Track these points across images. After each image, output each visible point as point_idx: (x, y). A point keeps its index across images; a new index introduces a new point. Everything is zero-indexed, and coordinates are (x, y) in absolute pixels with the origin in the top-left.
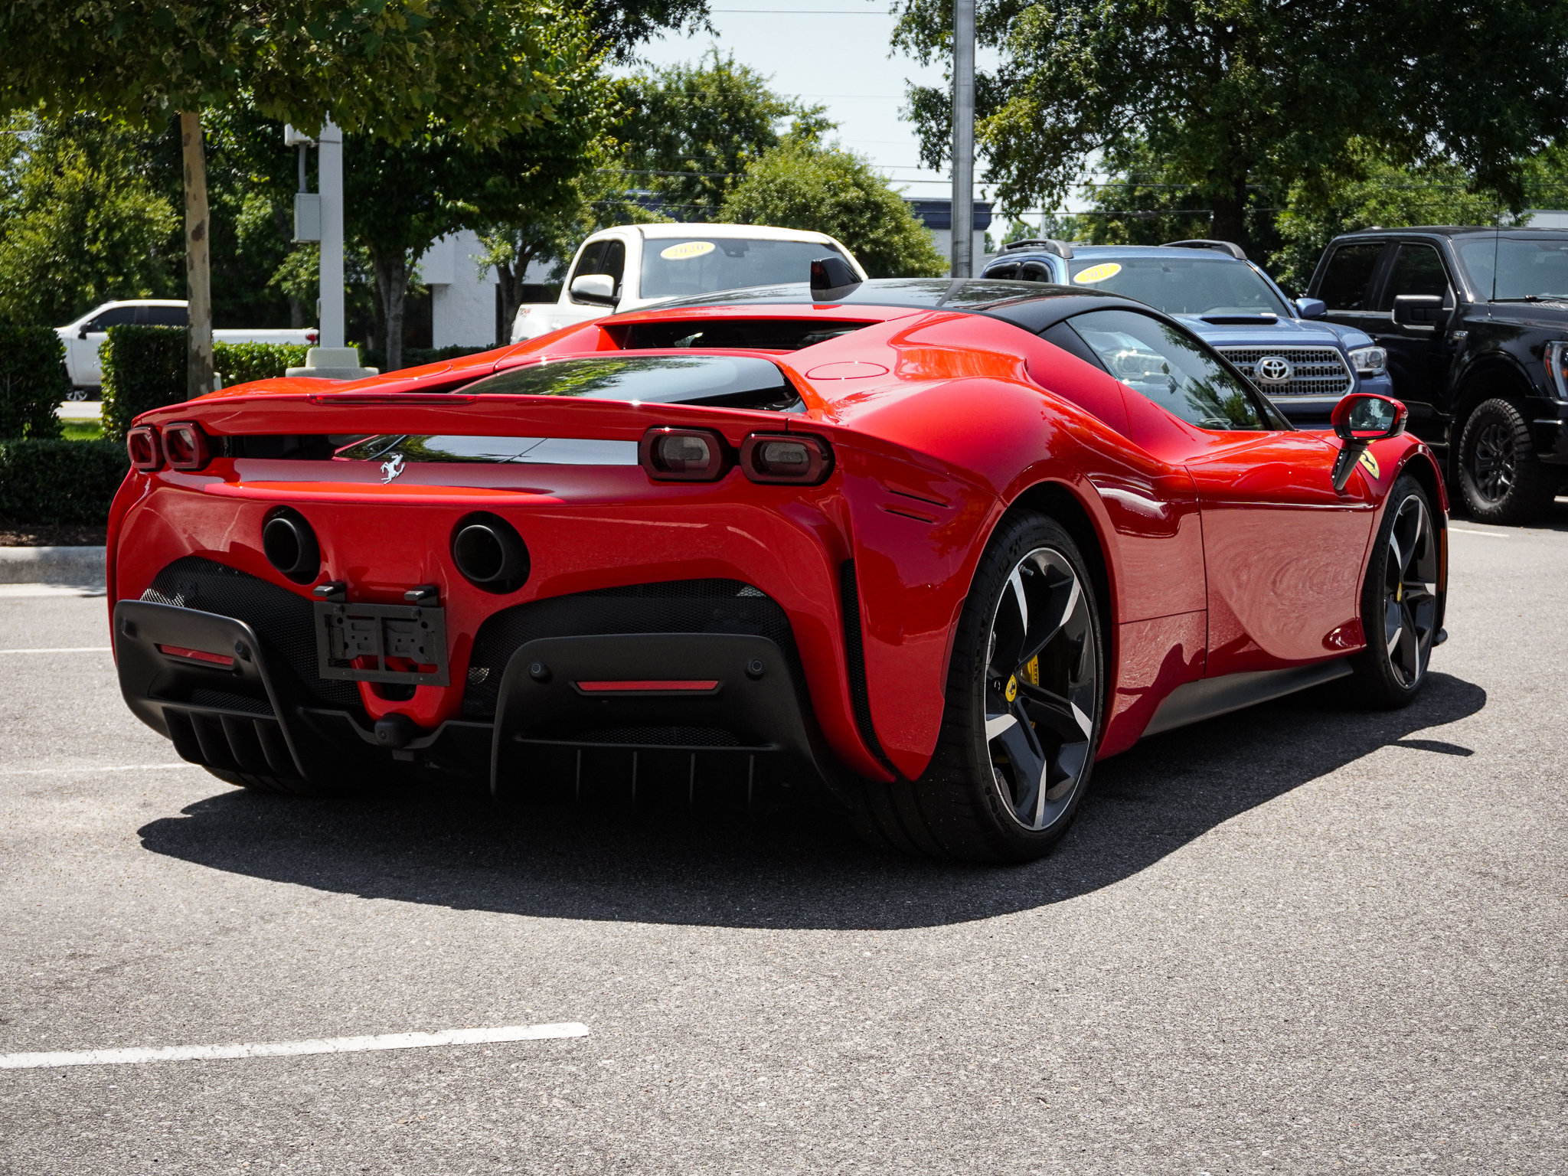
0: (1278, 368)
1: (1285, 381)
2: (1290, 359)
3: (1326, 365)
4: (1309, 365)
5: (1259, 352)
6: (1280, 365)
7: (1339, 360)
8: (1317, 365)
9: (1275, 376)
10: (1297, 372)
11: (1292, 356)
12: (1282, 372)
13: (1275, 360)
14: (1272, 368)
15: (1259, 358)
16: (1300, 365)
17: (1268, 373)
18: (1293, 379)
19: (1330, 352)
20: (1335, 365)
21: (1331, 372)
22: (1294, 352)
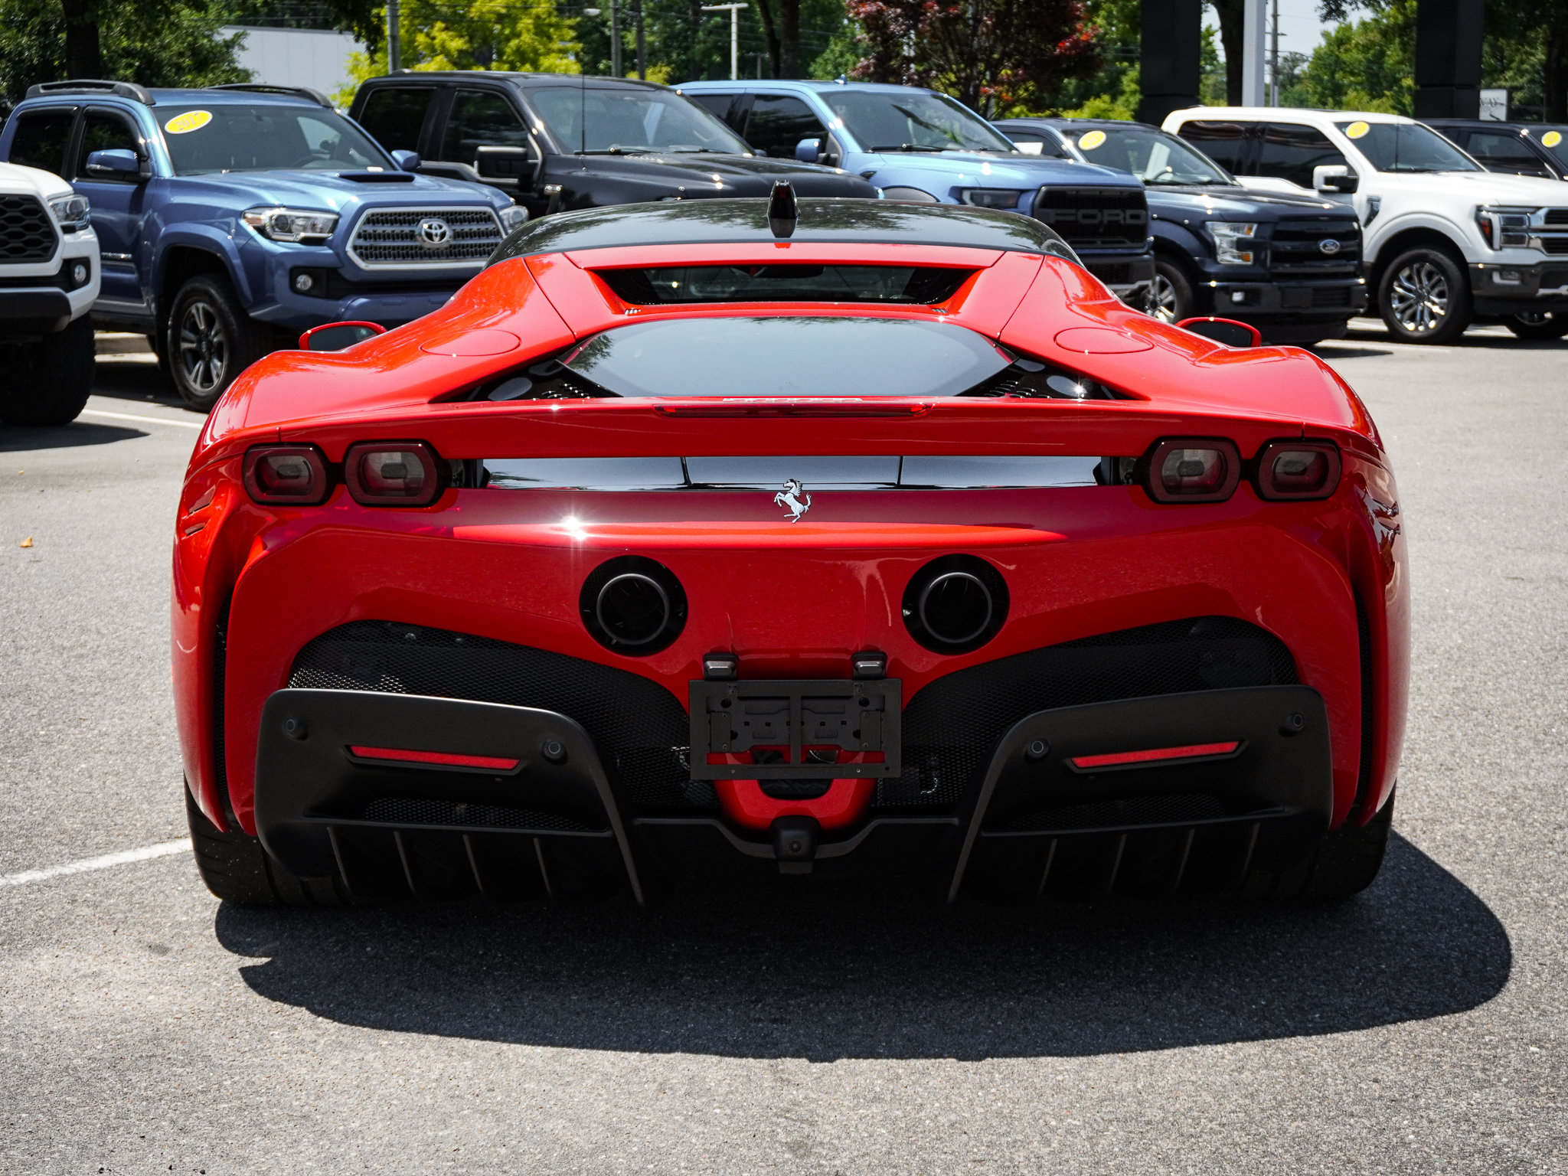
0: (439, 232)
1: (446, 245)
2: (448, 221)
3: (483, 227)
4: (466, 228)
5: (417, 214)
6: (441, 227)
7: (493, 221)
8: (475, 227)
9: (436, 240)
10: (457, 235)
11: (450, 218)
12: (443, 235)
13: (435, 223)
14: (434, 232)
15: (419, 221)
16: (458, 228)
17: (430, 236)
18: (453, 243)
19: (485, 213)
20: (490, 227)
21: (487, 234)
22: (452, 213)
